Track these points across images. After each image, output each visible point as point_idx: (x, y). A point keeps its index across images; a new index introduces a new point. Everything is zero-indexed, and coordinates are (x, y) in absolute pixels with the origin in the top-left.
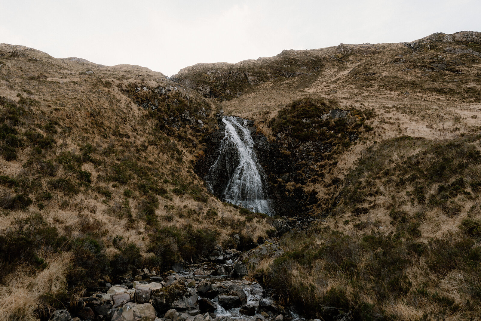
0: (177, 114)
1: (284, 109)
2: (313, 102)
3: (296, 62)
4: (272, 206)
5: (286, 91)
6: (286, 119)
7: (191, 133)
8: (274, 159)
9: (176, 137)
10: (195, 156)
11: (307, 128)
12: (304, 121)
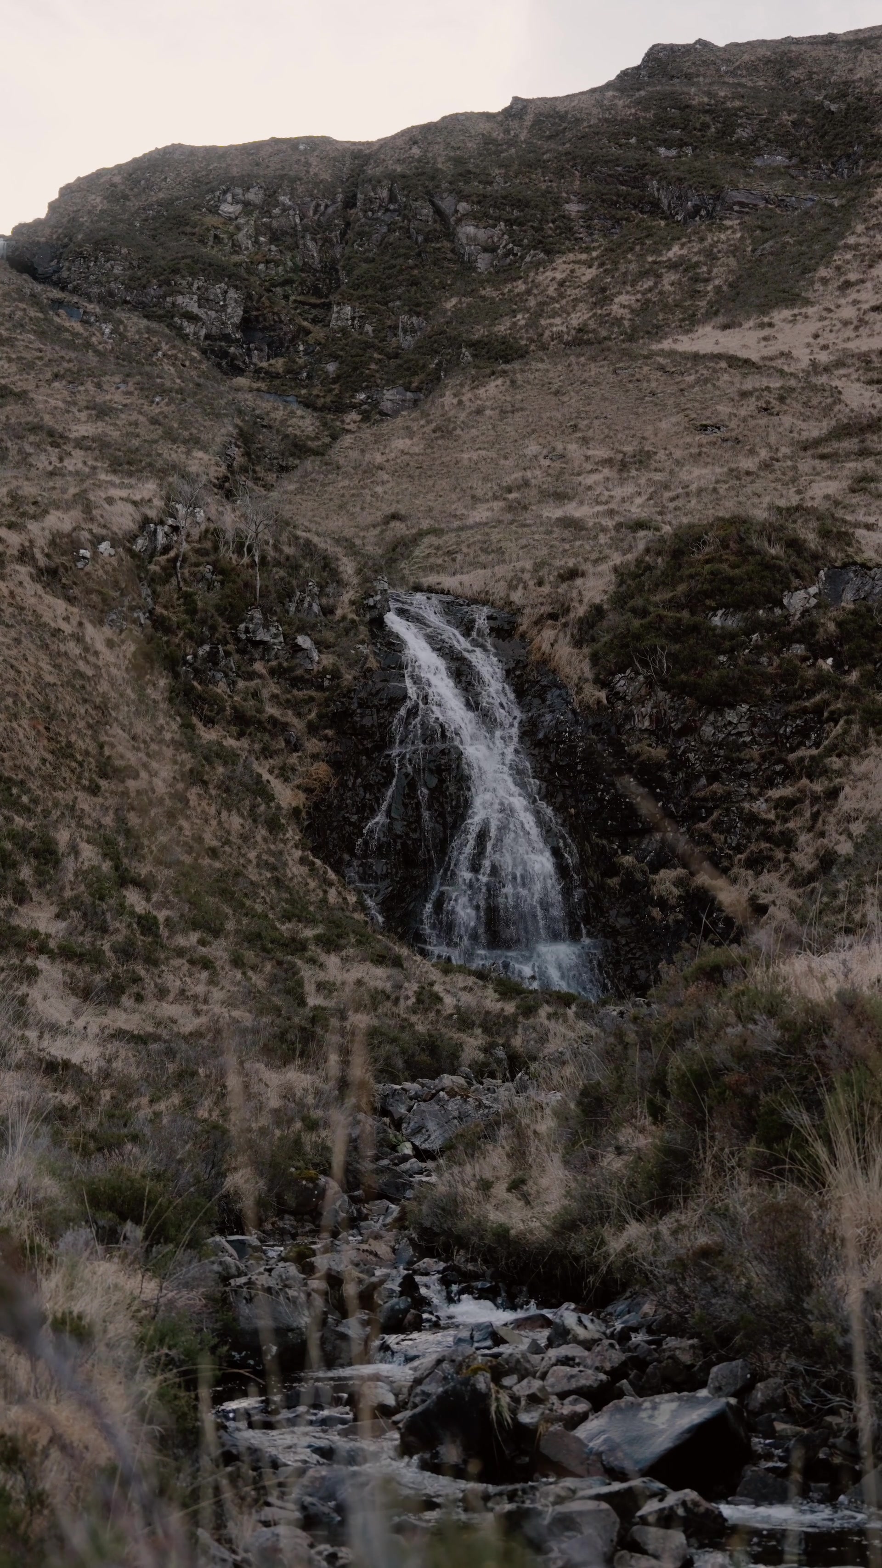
0: (223, 628)
1: (639, 562)
2: (755, 542)
3: (727, 130)
4: (600, 965)
5: (662, 368)
6: (644, 613)
7: (274, 697)
8: (603, 781)
9: (229, 723)
10: (298, 787)
11: (730, 652)
12: (717, 621)
